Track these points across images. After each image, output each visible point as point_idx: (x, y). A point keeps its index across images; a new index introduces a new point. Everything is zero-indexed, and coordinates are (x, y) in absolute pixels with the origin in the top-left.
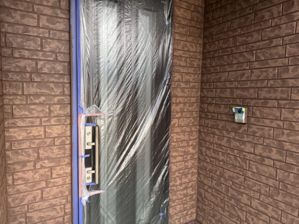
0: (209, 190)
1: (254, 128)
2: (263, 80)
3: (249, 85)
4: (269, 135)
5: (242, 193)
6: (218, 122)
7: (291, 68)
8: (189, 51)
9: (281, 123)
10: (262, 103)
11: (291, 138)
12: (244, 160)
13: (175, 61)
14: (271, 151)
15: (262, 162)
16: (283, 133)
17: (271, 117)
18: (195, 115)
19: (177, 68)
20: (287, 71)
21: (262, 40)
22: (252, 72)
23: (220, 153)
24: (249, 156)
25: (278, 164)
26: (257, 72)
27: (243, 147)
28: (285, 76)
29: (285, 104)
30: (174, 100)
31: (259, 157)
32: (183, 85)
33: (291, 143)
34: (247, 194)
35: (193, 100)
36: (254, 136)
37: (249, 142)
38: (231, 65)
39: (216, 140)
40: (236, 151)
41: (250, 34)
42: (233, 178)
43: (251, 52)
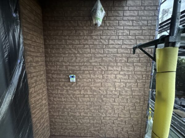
1: (80, 83)
2: (82, 62)
3: (75, 64)
4: (86, 85)
5: (76, 112)
7: (93, 58)
9: (91, 80)
10: (82, 72)
11: (95, 85)
12: (76, 98)
14: (87, 92)
15: (84, 97)
16: (92, 84)
17: (87, 78)
18: (44, 81)
20: (92, 59)
21: (80, 44)
22: (76, 59)
23: (63, 98)
24: (78, 96)
26: (79, 59)
27: (74, 92)
28: (91, 61)
29: (92, 72)
30: (29, 76)
31: (83, 95)
32: (34, 64)
34: (78, 112)
36: (79, 87)
37: (77, 90)
39: (59, 92)
40: (71, 95)
41: (74, 40)
42: (71, 107)
43: (75, 49)
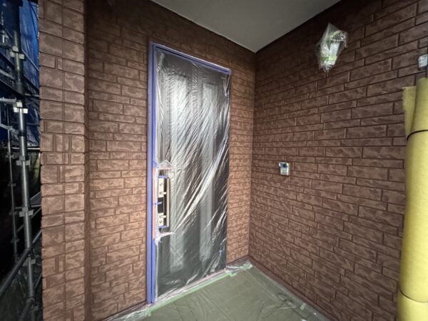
0: (260, 231)
1: (296, 180)
2: (302, 141)
3: (291, 145)
4: (309, 185)
5: (286, 233)
6: (267, 175)
7: (325, 131)
8: (243, 117)
9: (318, 176)
10: (304, 159)
11: (326, 188)
12: (288, 205)
13: (233, 125)
14: (310, 198)
15: (303, 208)
16: (320, 184)
17: (310, 171)
18: (248, 169)
19: (233, 130)
20: (323, 133)
21: (302, 110)
22: (294, 135)
23: (269, 200)
24: (292, 203)
25: (316, 208)
26: (298, 135)
27: (287, 195)
28: (321, 138)
29: (322, 160)
30: (231, 156)
31: (300, 203)
32: (238, 144)
33: (327, 192)
34: (290, 233)
35: (246, 157)
36: (296, 186)
37: (292, 191)
38: (277, 129)
39: (265, 190)
40: (281, 199)
41: (292, 105)
42: (279, 220)
43: (293, 119)
